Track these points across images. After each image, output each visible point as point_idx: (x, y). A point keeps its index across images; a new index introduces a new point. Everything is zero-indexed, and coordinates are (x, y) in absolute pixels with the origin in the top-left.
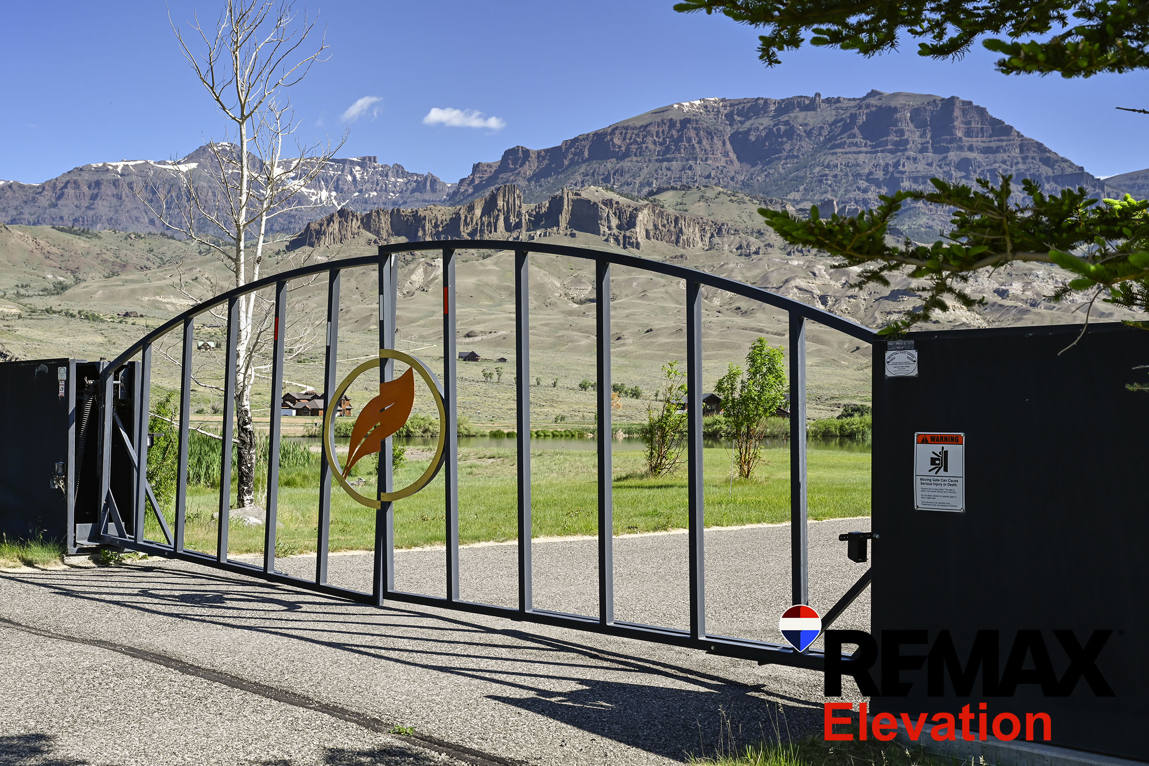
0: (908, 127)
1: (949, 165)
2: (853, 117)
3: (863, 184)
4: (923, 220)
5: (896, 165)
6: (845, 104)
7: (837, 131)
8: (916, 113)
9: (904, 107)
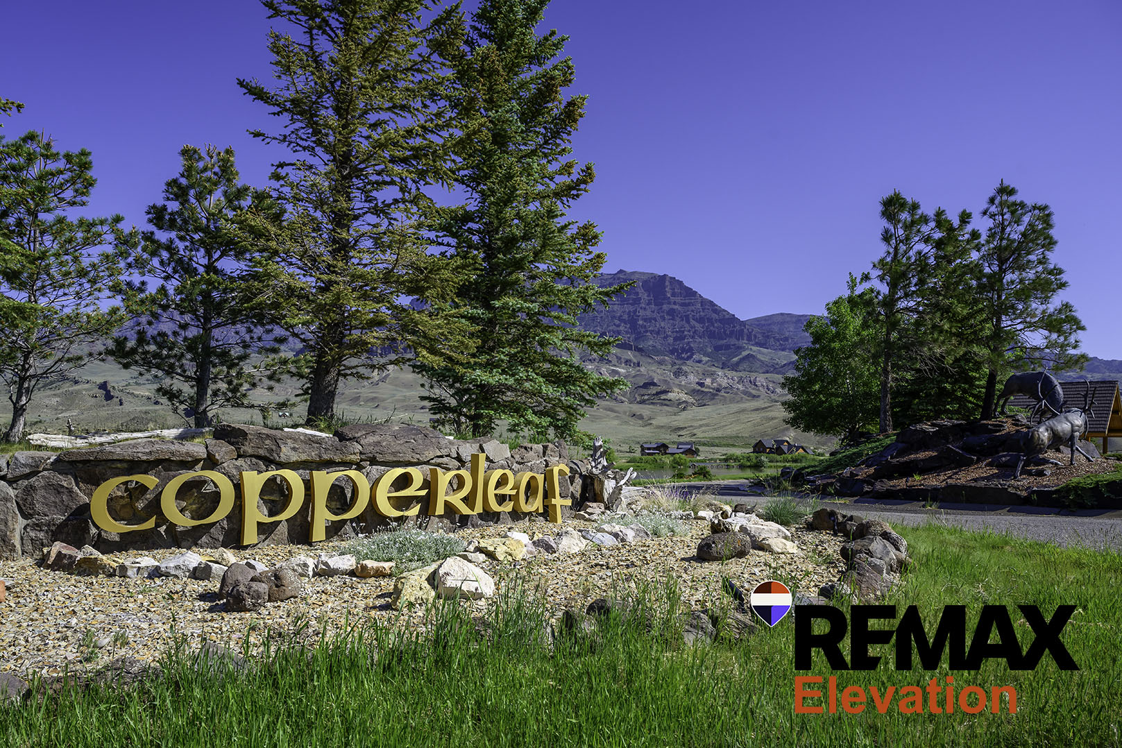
0: (641, 290)
1: (663, 312)
3: (617, 322)
5: (635, 311)
6: (606, 277)
8: (645, 283)
9: (638, 279)
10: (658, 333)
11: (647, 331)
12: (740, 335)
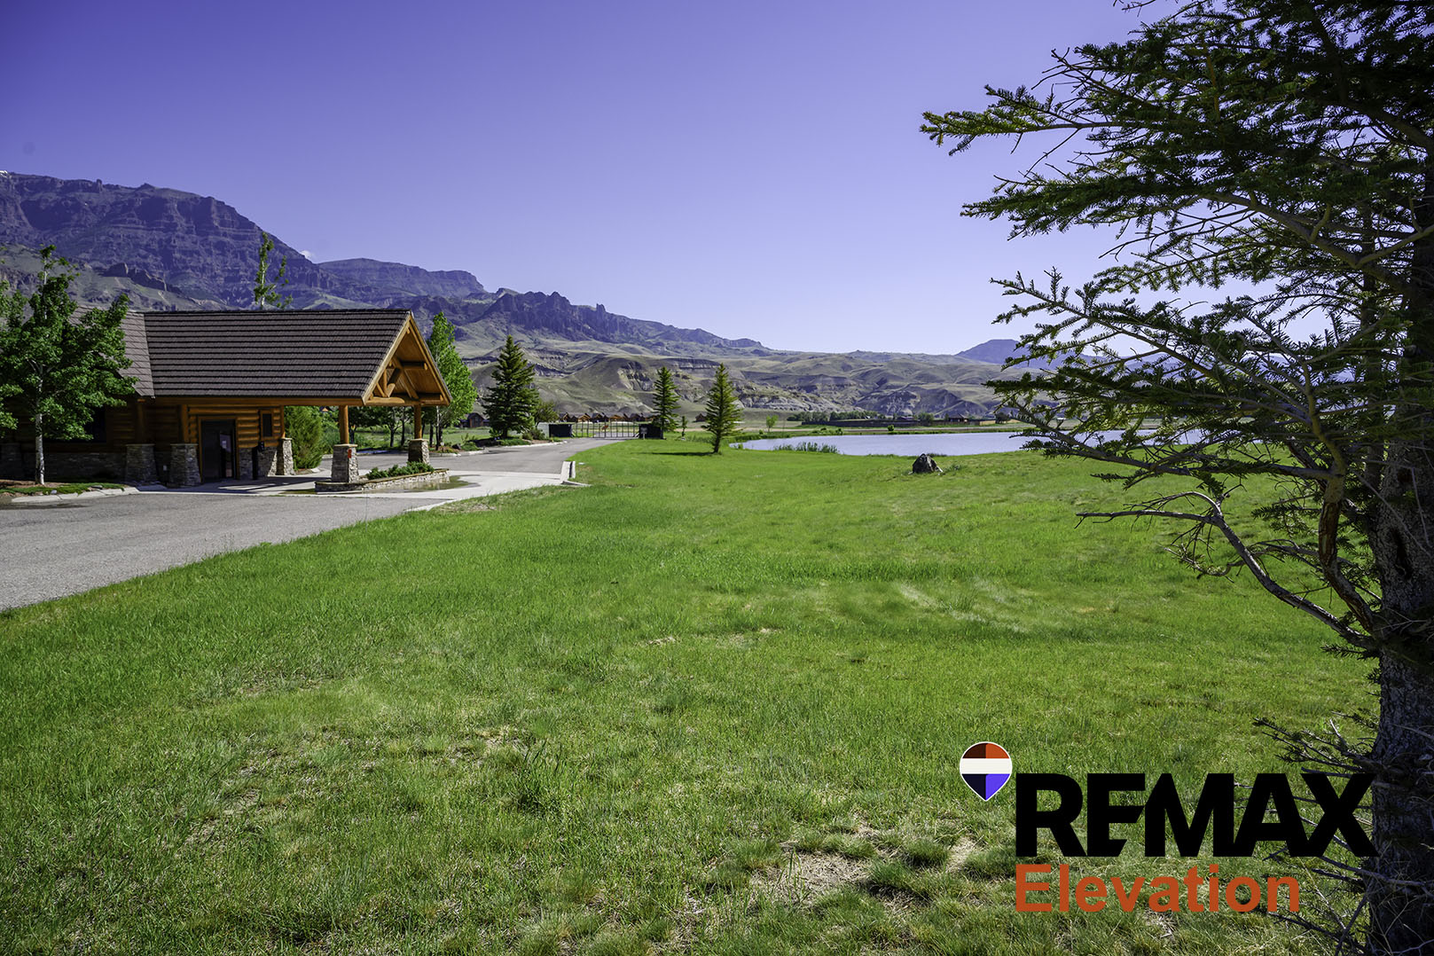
0: (176, 214)
1: (209, 244)
2: (131, 202)
3: (143, 252)
4: (193, 282)
5: (169, 241)
6: (123, 191)
7: (119, 211)
8: (182, 205)
9: (172, 199)
10: (203, 270)
11: (187, 268)
12: (312, 280)
